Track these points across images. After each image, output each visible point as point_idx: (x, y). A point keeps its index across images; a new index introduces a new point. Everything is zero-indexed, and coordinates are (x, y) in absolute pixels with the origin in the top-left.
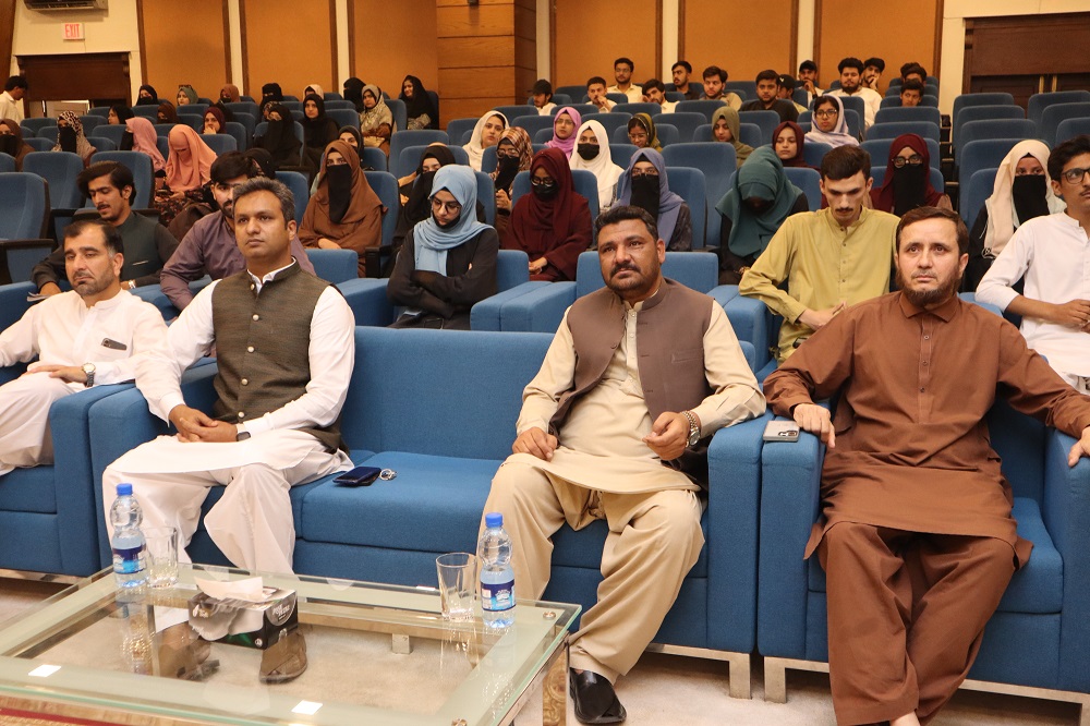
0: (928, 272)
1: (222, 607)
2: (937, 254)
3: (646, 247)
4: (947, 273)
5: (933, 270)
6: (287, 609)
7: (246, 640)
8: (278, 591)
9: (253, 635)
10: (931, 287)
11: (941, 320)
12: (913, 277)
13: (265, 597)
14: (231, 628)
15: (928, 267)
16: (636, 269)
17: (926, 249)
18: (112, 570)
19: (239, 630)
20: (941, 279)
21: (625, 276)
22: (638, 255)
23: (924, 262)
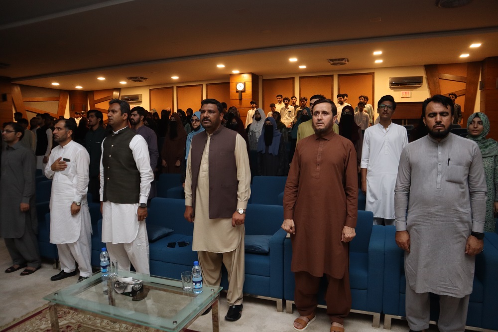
0: (321, 122)
1: (122, 285)
2: (324, 115)
3: (215, 114)
4: (328, 122)
5: (323, 121)
6: (139, 286)
7: (128, 294)
8: (138, 280)
9: (129, 293)
10: (322, 127)
11: (326, 140)
12: (317, 124)
13: (134, 282)
14: (124, 290)
15: (321, 120)
16: (210, 121)
17: (321, 113)
18: (100, 271)
19: (126, 291)
20: (326, 124)
21: (206, 123)
22: (211, 116)
23: (320, 118)
